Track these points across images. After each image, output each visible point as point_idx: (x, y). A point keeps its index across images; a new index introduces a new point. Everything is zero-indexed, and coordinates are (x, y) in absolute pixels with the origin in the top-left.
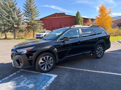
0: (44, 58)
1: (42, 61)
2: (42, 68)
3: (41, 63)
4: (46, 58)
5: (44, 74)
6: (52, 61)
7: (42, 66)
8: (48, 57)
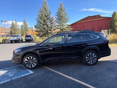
0: (29, 58)
1: (27, 60)
2: (27, 65)
3: (26, 61)
4: (30, 58)
5: (28, 70)
6: (36, 61)
7: (27, 64)
8: (31, 57)
